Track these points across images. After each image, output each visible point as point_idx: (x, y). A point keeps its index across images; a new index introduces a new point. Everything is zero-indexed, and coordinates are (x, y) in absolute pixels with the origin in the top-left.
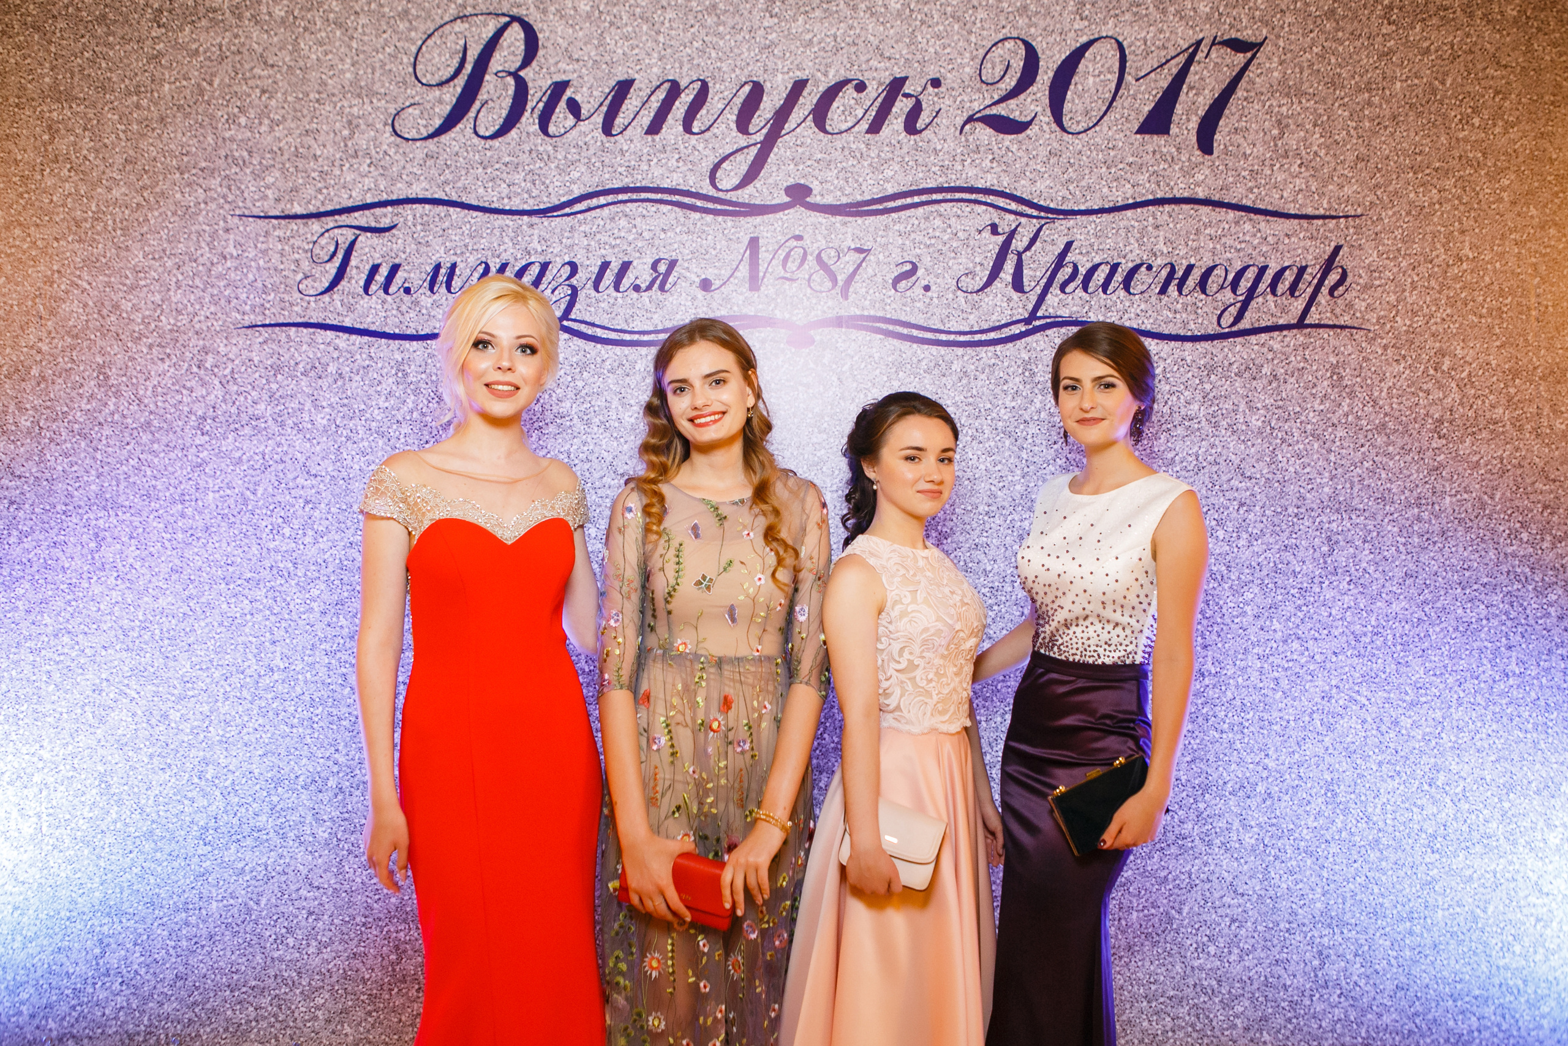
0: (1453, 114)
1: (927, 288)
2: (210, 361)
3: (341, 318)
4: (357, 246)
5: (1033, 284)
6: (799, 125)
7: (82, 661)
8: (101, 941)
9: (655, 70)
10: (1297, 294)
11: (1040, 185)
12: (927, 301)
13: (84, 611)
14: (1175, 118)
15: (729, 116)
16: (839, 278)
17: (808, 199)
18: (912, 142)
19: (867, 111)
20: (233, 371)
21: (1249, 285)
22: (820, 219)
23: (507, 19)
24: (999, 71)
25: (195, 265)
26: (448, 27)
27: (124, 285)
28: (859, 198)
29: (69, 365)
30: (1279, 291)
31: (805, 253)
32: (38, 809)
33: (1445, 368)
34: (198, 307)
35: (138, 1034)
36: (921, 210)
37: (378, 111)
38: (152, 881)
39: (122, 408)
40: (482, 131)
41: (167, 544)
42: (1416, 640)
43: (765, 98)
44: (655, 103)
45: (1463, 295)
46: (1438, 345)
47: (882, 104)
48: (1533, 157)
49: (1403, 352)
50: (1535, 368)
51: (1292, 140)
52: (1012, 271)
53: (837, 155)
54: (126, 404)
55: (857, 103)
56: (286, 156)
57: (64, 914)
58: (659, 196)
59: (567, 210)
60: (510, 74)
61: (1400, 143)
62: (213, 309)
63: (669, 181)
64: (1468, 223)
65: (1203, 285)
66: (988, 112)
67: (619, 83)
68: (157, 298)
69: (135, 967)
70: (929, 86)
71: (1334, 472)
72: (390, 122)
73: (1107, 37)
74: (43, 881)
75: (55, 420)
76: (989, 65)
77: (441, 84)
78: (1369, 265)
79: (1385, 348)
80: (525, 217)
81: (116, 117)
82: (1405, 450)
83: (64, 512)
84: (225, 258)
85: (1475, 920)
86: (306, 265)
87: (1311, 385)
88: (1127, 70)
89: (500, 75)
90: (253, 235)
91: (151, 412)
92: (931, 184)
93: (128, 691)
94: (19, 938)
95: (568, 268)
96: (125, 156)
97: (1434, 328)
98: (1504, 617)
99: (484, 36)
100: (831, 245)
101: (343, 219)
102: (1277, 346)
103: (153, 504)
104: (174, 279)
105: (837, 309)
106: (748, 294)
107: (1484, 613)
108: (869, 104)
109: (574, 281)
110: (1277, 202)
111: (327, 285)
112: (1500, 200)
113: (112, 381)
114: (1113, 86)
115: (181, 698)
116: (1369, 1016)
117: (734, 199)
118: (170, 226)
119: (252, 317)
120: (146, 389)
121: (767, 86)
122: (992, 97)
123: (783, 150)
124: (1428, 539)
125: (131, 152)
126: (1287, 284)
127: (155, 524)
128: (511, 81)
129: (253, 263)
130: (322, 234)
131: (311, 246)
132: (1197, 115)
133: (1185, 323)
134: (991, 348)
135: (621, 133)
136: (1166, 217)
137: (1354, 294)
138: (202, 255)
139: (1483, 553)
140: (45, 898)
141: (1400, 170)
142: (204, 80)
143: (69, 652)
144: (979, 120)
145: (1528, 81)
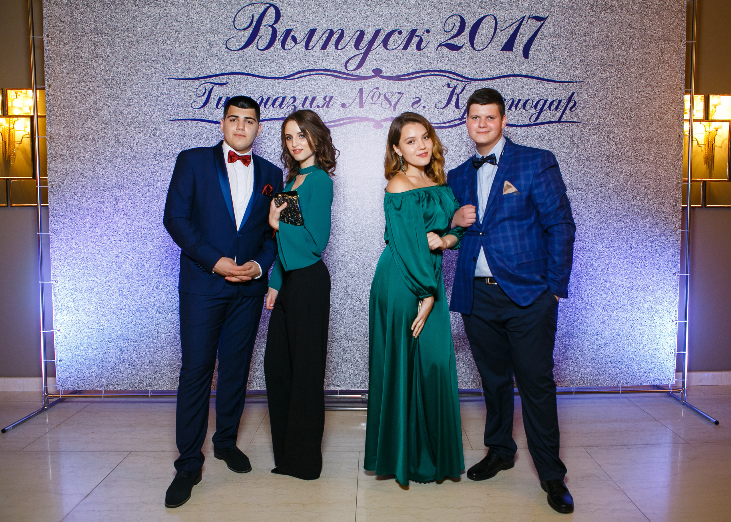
0: (615, 45)
1: (424, 107)
2: (158, 133)
3: (208, 117)
4: (213, 90)
5: (463, 106)
6: (377, 47)
7: (111, 246)
8: (121, 350)
9: (324, 25)
10: (558, 110)
11: (466, 70)
12: (424, 112)
13: (112, 227)
14: (515, 45)
15: (352, 43)
16: (392, 103)
17: (381, 74)
18: (419, 53)
19: (402, 42)
20: (167, 137)
21: (541, 107)
22: (385, 82)
23: (269, 5)
24: (451, 27)
25: (151, 97)
26: (246, 8)
27: (125, 104)
28: (400, 74)
29: (104, 135)
30: (552, 109)
31: (380, 94)
32: (96, 301)
33: (611, 137)
34: (153, 113)
35: (136, 383)
36: (422, 78)
37: (220, 39)
38: (140, 327)
39: (125, 151)
40: (260, 48)
41: (143, 202)
42: (600, 235)
43: (365, 37)
44: (324, 38)
45: (617, 111)
46: (608, 129)
47: (408, 39)
48: (643, 61)
49: (596, 131)
50: (643, 138)
51: (557, 54)
52: (455, 101)
53: (391, 58)
54: (126, 149)
55: (399, 39)
56: (186, 56)
57: (106, 340)
58: (326, 73)
59: (292, 78)
60: (270, 26)
61: (596, 55)
62: (159, 114)
63: (330, 67)
64: (620, 85)
65: (524, 106)
66: (447, 42)
67: (311, 30)
68: (137, 109)
69: (134, 359)
70: (425, 32)
71: (571, 175)
72: (225, 43)
73: (490, 15)
74: (99, 328)
75: (99, 156)
76: (447, 25)
77: (244, 29)
78: (584, 100)
79: (590, 130)
80: (277, 80)
81: (120, 40)
82: (596, 167)
83: (103, 190)
84: (163, 94)
85: (619, 335)
86: (194, 97)
87: (563, 143)
88: (498, 27)
89: (266, 26)
90: (173, 86)
91: (136, 153)
92: (426, 69)
93: (129, 257)
94: (90, 349)
95: (293, 99)
96: (123, 55)
97: (607, 123)
98: (631, 227)
99: (260, 11)
100: (389, 91)
101: (208, 80)
102: (551, 129)
103: (137, 187)
104: (144, 102)
105: (392, 115)
106: (359, 109)
107: (624, 225)
108: (403, 39)
109: (295, 104)
110: (551, 76)
111: (202, 105)
112: (631, 77)
113: (121, 141)
114: (493, 33)
115: (150, 259)
116: (582, 369)
117: (354, 74)
118: (142, 82)
119: (174, 117)
120: (134, 144)
121: (366, 31)
122: (448, 37)
123: (372, 56)
124: (604, 199)
125: (126, 54)
126: (555, 106)
127: (138, 194)
128: (270, 28)
129: (174, 96)
130: (200, 86)
131: (196, 90)
132: (523, 44)
133: (518, 120)
134: (447, 129)
135: (312, 49)
136: (511, 82)
137: (579, 110)
138: (154, 93)
139: (623, 204)
140: (100, 334)
141: (596, 65)
142: (153, 26)
143: (106, 242)
144: (443, 45)
145: (642, 34)
